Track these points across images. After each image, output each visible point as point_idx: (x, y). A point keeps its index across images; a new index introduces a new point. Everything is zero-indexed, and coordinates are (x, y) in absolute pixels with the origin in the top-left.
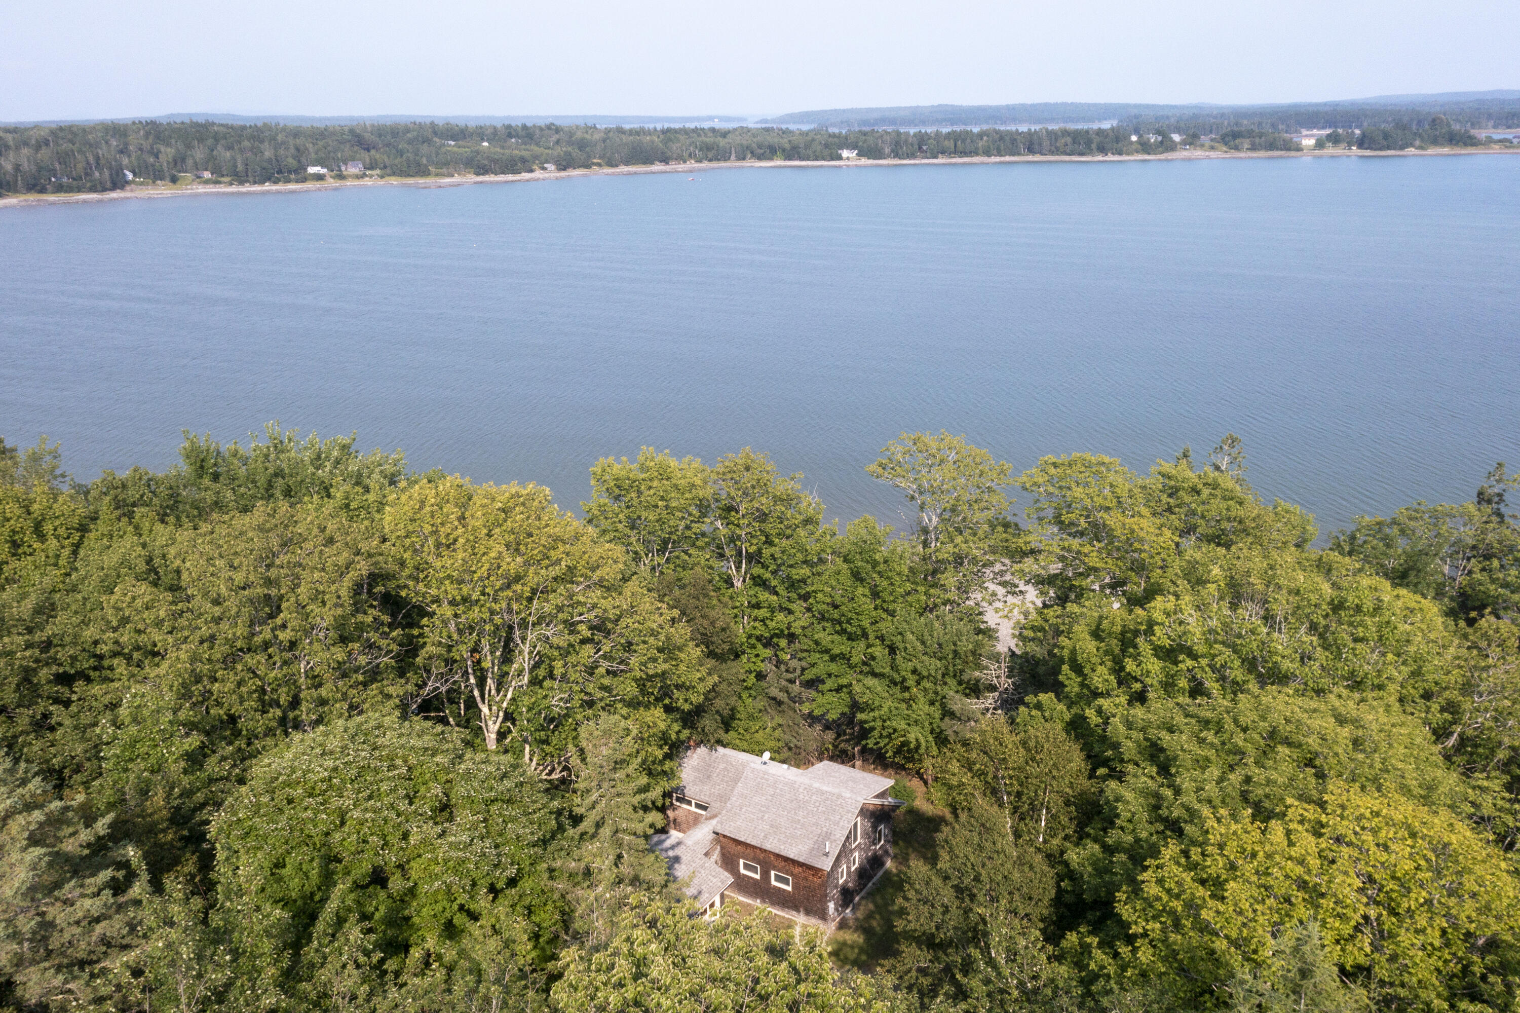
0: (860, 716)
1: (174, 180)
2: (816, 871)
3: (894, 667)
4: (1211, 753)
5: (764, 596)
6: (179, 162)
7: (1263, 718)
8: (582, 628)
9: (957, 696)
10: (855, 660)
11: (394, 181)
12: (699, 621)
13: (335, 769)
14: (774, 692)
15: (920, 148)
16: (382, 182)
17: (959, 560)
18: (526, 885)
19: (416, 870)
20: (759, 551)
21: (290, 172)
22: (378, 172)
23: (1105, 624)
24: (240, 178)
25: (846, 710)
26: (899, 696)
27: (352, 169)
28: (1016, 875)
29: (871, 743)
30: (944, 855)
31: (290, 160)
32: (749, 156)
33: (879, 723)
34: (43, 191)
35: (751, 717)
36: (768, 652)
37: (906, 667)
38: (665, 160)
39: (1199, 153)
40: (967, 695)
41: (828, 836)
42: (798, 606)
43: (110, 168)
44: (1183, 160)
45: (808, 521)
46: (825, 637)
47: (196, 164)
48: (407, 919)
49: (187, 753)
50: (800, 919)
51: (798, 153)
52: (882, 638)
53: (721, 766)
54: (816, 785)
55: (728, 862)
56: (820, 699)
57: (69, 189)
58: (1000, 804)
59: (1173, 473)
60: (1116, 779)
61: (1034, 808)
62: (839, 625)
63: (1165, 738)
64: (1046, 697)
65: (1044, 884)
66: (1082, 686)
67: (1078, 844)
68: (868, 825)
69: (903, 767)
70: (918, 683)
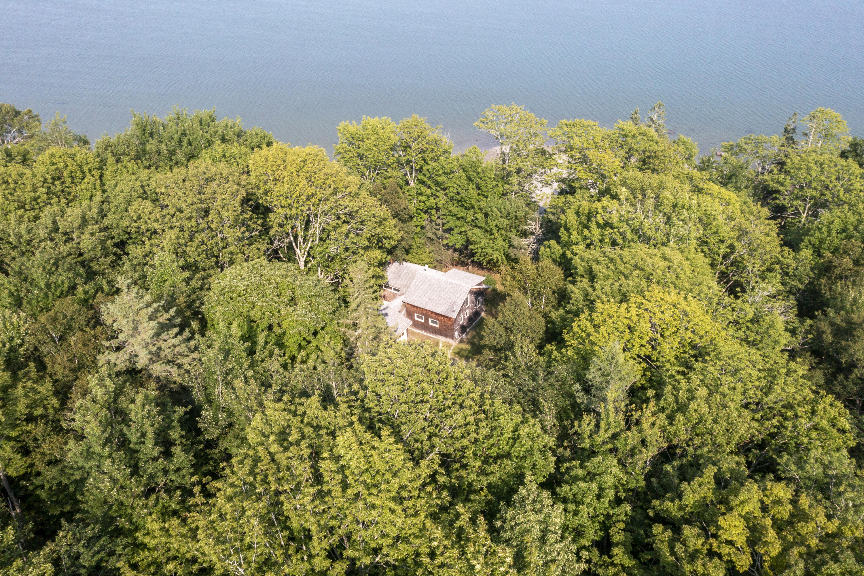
0: (471, 247)
2: (449, 318)
3: (487, 223)
4: (610, 273)
5: (424, 189)
7: (633, 259)
8: (343, 217)
9: (516, 238)
10: (469, 219)
12: (393, 205)
13: (248, 285)
14: (430, 235)
17: (519, 171)
18: (329, 329)
19: (284, 325)
20: (421, 168)
23: (581, 210)
25: (464, 243)
26: (489, 237)
28: (529, 322)
29: (475, 259)
30: (500, 315)
33: (479, 250)
35: (419, 247)
36: (426, 216)
37: (492, 224)
40: (521, 237)
41: (455, 303)
42: (441, 194)
45: (445, 152)
46: (454, 209)
48: (283, 343)
49: (184, 279)
50: (442, 339)
52: (481, 209)
53: (405, 271)
54: (450, 280)
55: (410, 315)
56: (452, 238)
58: (526, 293)
59: (625, 127)
60: (574, 283)
61: (540, 295)
62: (461, 203)
63: (595, 266)
64: (553, 242)
65: (540, 325)
66: (569, 237)
67: (557, 309)
68: (473, 298)
69: (491, 269)
70: (498, 231)
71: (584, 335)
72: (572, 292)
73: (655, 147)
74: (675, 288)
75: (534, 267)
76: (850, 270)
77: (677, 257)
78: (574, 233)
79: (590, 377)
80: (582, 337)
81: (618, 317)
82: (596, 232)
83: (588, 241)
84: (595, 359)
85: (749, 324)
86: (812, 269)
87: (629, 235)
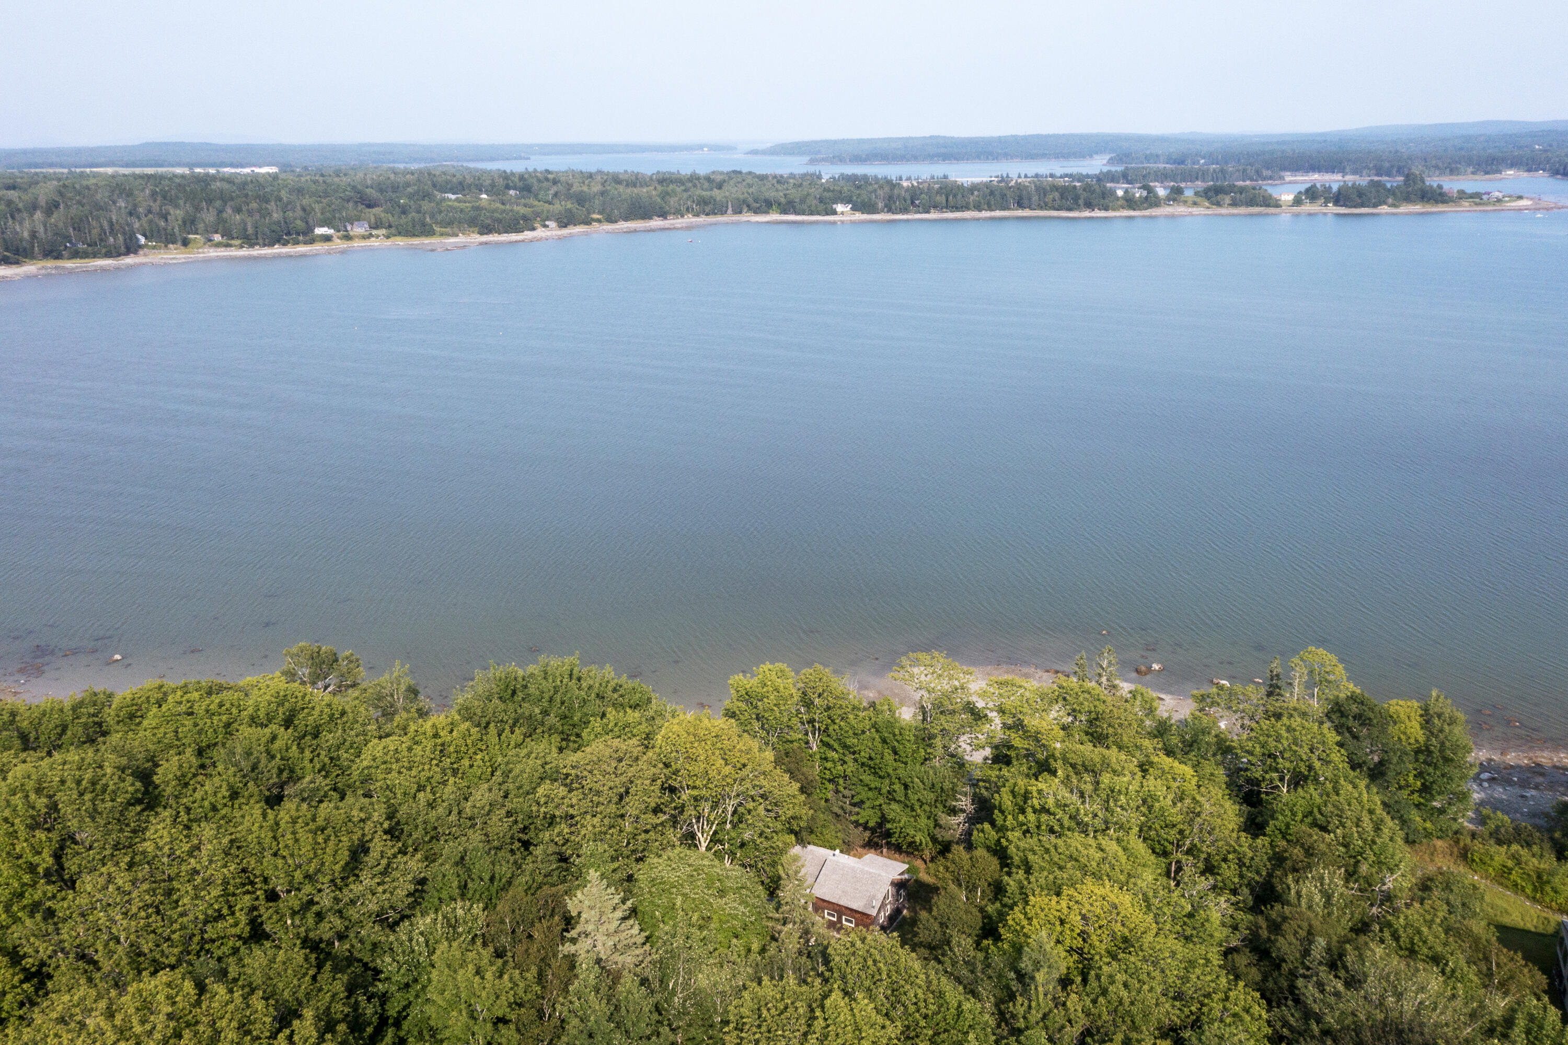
0: (889, 826)
1: (185, 243)
2: (868, 916)
3: (907, 797)
4: (1045, 864)
5: (829, 753)
6: (190, 224)
7: (1067, 849)
9: (943, 815)
10: (884, 791)
11: (401, 241)
14: (836, 809)
15: (913, 203)
16: (388, 243)
20: (826, 727)
21: (298, 234)
22: (384, 231)
24: (250, 241)
25: (879, 821)
26: (910, 814)
27: (358, 229)
28: (964, 917)
29: (893, 840)
30: (934, 908)
31: (299, 222)
32: (745, 209)
33: (899, 829)
34: (58, 257)
35: (824, 826)
36: (831, 786)
37: (913, 798)
38: (663, 215)
39: (1181, 209)
40: (949, 815)
41: (874, 897)
42: (849, 758)
43: (124, 234)
44: (1167, 217)
46: (867, 778)
47: (206, 226)
51: (794, 207)
52: (899, 779)
53: (810, 857)
54: (866, 869)
55: (818, 912)
56: (863, 813)
57: (85, 255)
58: (960, 885)
59: (1064, 684)
60: (1009, 874)
61: (975, 887)
62: (875, 771)
63: (1031, 857)
64: (987, 826)
65: (977, 920)
66: (1005, 821)
67: (993, 903)
68: (894, 890)
69: (912, 853)
70: (921, 807)
71: (1018, 928)
72: (1008, 884)
73: (1101, 707)
74: (1110, 880)
75: (968, 857)
76: (1301, 862)
77: (1112, 847)
78: (1010, 817)
79: (1023, 965)
80: (1016, 930)
81: (1049, 909)
82: (1031, 817)
83: (1025, 827)
84: (1026, 948)
85: (1185, 919)
86: (1269, 859)
87: (1067, 822)
